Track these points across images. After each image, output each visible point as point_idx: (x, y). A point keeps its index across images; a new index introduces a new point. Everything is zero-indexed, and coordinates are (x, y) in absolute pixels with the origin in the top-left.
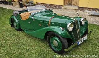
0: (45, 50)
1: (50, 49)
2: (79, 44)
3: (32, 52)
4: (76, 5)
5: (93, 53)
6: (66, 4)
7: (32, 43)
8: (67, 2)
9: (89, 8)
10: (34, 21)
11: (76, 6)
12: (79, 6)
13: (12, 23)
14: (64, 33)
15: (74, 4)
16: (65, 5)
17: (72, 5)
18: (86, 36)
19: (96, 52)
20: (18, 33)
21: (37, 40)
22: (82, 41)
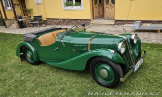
0: (89, 85)
1: (96, 84)
2: (136, 70)
3: (71, 92)
4: (110, 17)
5: (155, 81)
6: (95, 18)
7: (65, 80)
8: (96, 14)
9: (130, 21)
10: (64, 46)
11: (111, 19)
12: (116, 19)
13: (22, 54)
14: (116, 57)
15: (108, 15)
16: (93, 19)
17: (105, 18)
18: (142, 59)
19: (158, 78)
20: (34, 68)
21: (71, 74)
22: (139, 66)
